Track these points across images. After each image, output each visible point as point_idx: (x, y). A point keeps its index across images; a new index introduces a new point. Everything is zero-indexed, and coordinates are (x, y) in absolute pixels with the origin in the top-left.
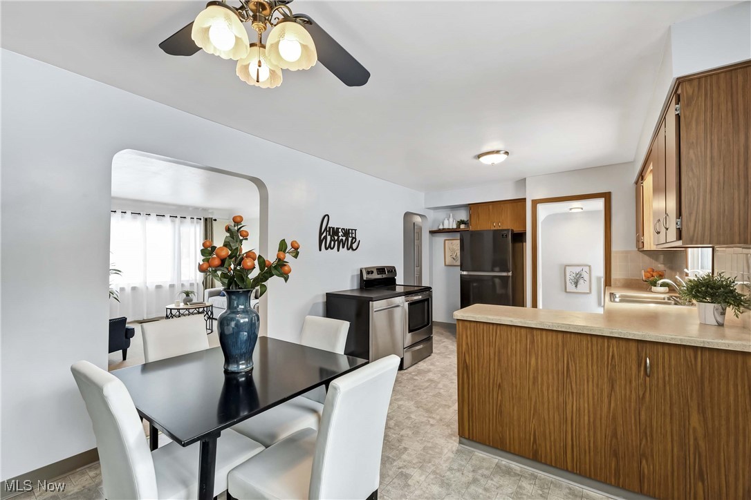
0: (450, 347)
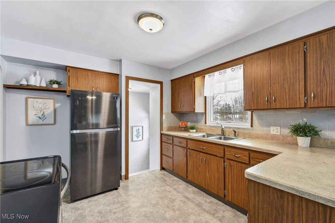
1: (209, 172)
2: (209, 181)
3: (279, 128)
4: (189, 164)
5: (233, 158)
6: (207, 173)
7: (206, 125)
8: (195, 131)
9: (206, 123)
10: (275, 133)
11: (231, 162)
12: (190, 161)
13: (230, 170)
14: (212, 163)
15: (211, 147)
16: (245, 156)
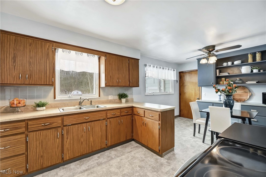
0: (137, 155)
1: (93, 136)
2: (92, 144)
3: (112, 96)
4: (66, 142)
5: (112, 116)
6: (91, 138)
7: (55, 99)
8: (44, 108)
9: (55, 98)
10: (111, 99)
11: (111, 119)
12: (67, 138)
13: (110, 125)
14: (96, 127)
15: (96, 115)
16: (118, 112)
